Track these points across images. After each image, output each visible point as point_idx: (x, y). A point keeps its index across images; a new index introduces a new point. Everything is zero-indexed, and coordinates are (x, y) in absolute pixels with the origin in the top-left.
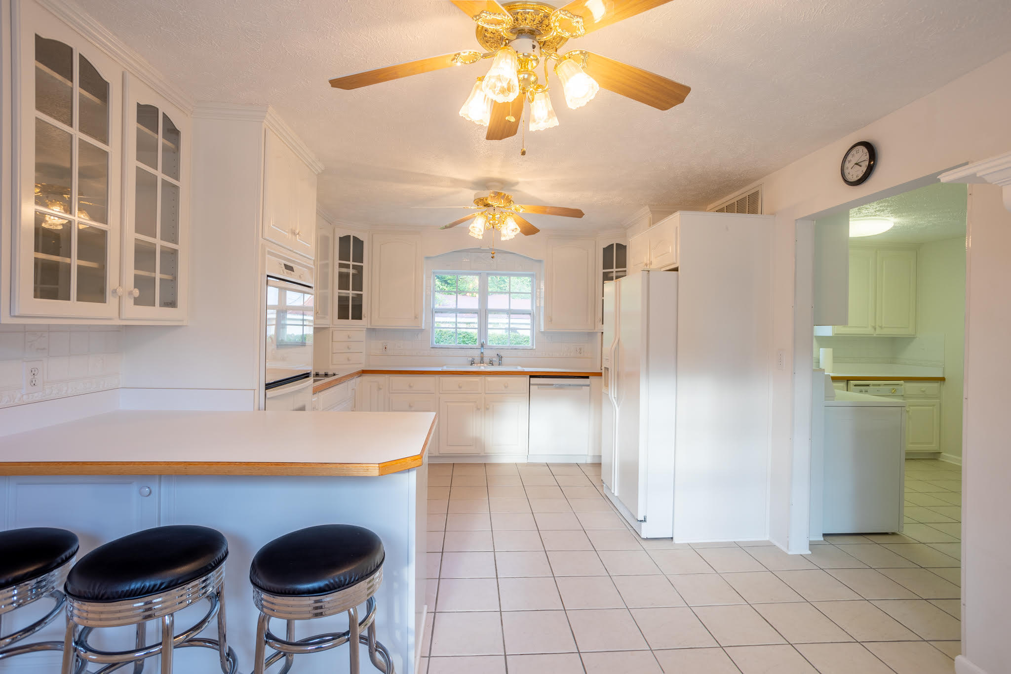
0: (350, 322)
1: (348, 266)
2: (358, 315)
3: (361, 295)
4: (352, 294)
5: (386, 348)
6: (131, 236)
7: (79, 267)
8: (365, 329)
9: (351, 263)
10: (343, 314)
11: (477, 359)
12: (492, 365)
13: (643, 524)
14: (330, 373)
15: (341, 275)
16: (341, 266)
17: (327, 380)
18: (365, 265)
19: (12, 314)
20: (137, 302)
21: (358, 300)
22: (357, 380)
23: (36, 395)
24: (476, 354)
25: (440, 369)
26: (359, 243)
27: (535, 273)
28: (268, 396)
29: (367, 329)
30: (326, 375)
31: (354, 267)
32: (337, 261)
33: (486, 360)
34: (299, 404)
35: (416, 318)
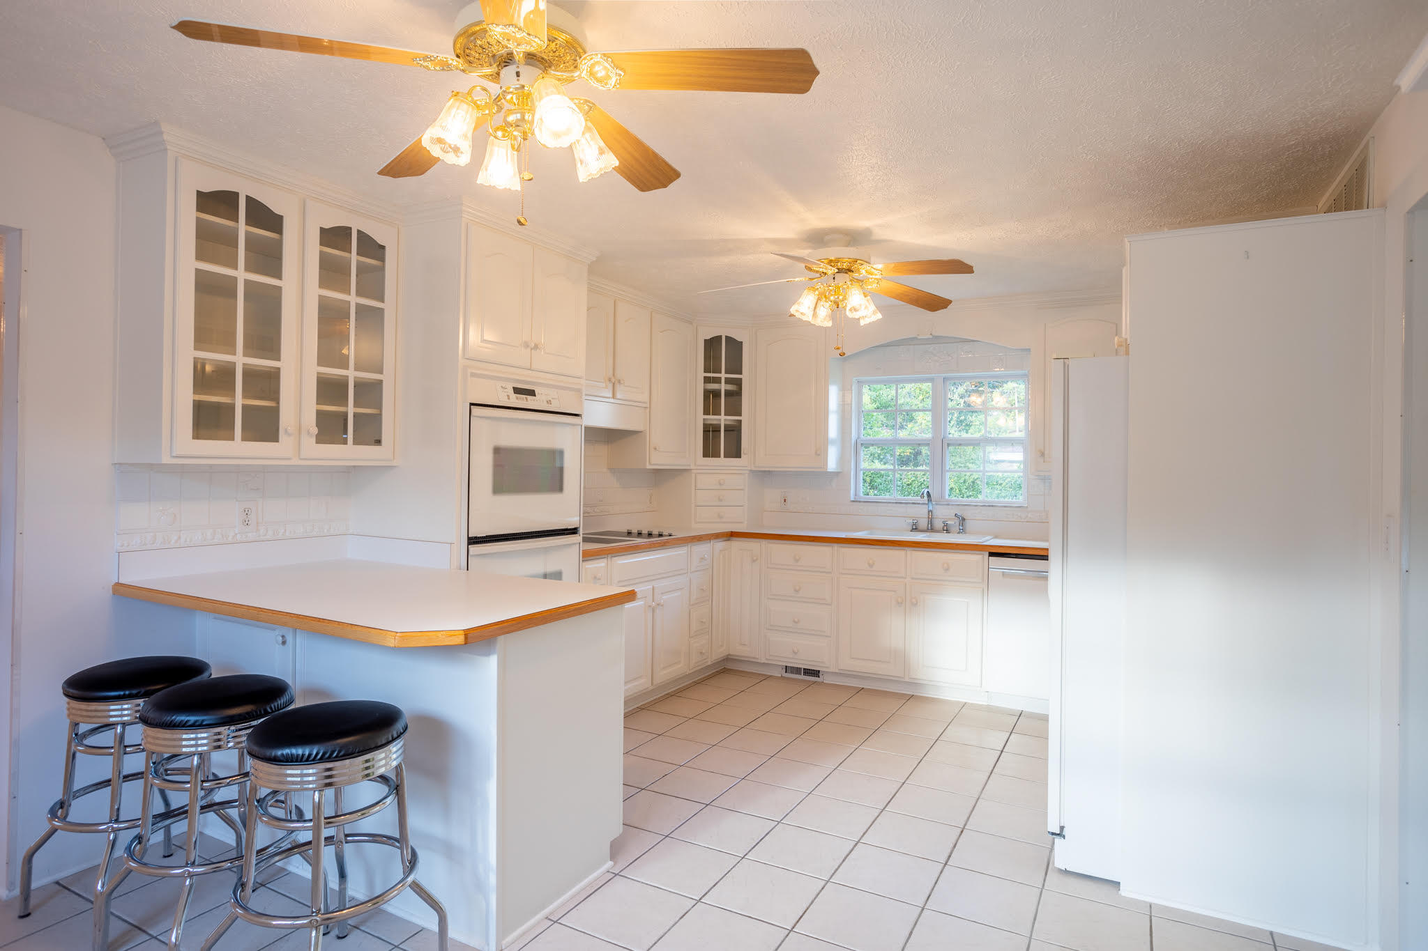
0: (722, 461)
1: (718, 380)
2: (735, 451)
3: (740, 421)
4: (725, 420)
5: (785, 501)
6: (312, 370)
7: (244, 407)
8: (747, 472)
9: (723, 375)
10: (710, 450)
11: (923, 523)
12: (948, 531)
13: (1058, 840)
14: (655, 532)
15: (707, 393)
16: (707, 380)
17: (639, 540)
18: (745, 376)
19: (174, 455)
20: (320, 439)
21: (734, 431)
22: (720, 545)
23: (250, 535)
24: (921, 512)
25: (843, 535)
26: (735, 347)
27: (1026, 372)
28: (471, 553)
29: (751, 470)
30: (640, 534)
31: (728, 381)
32: (702, 374)
33: (938, 524)
34: (551, 568)
35: (817, 454)
